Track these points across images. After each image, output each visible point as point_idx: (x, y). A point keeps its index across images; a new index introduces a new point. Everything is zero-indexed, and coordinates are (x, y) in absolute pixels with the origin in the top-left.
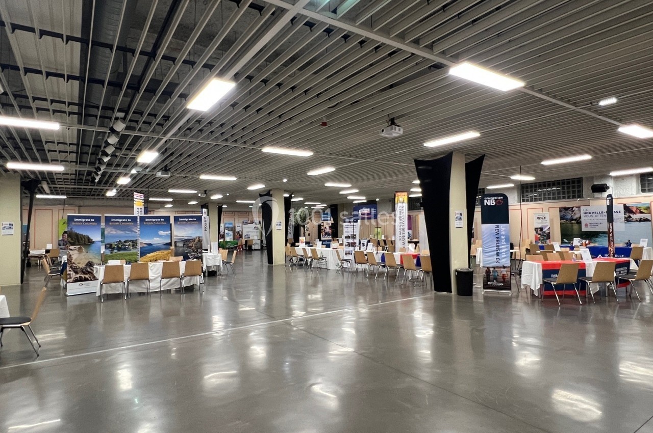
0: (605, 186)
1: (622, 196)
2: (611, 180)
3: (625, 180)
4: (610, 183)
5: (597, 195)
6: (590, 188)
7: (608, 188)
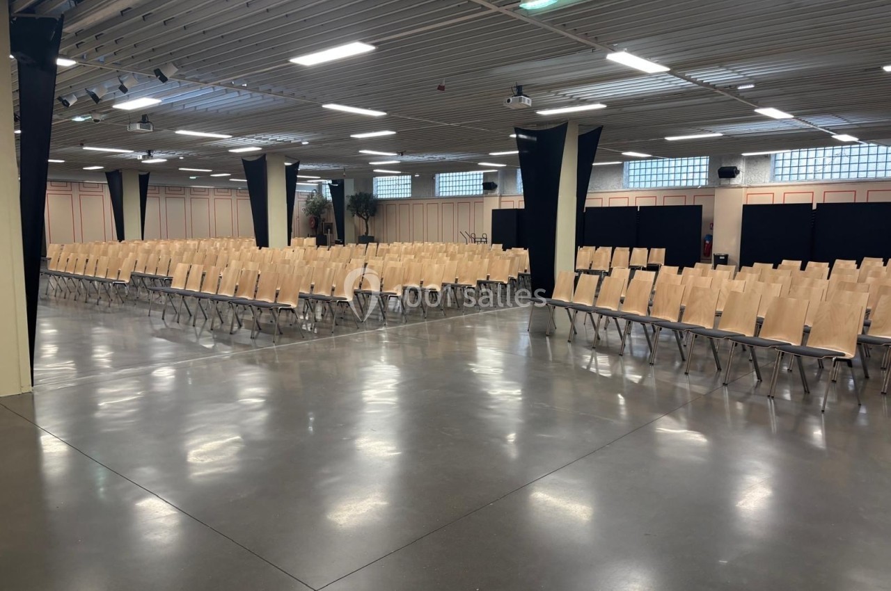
0: (735, 170)
1: (753, 185)
2: (742, 161)
3: (759, 163)
4: (741, 166)
5: (724, 181)
6: (717, 172)
7: (738, 172)
